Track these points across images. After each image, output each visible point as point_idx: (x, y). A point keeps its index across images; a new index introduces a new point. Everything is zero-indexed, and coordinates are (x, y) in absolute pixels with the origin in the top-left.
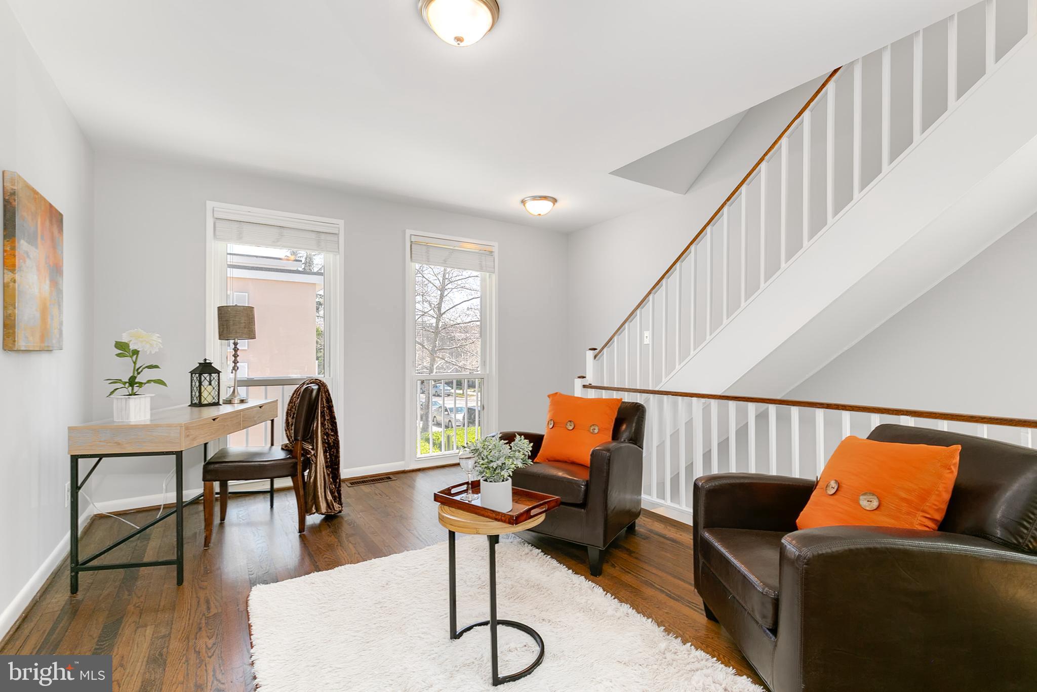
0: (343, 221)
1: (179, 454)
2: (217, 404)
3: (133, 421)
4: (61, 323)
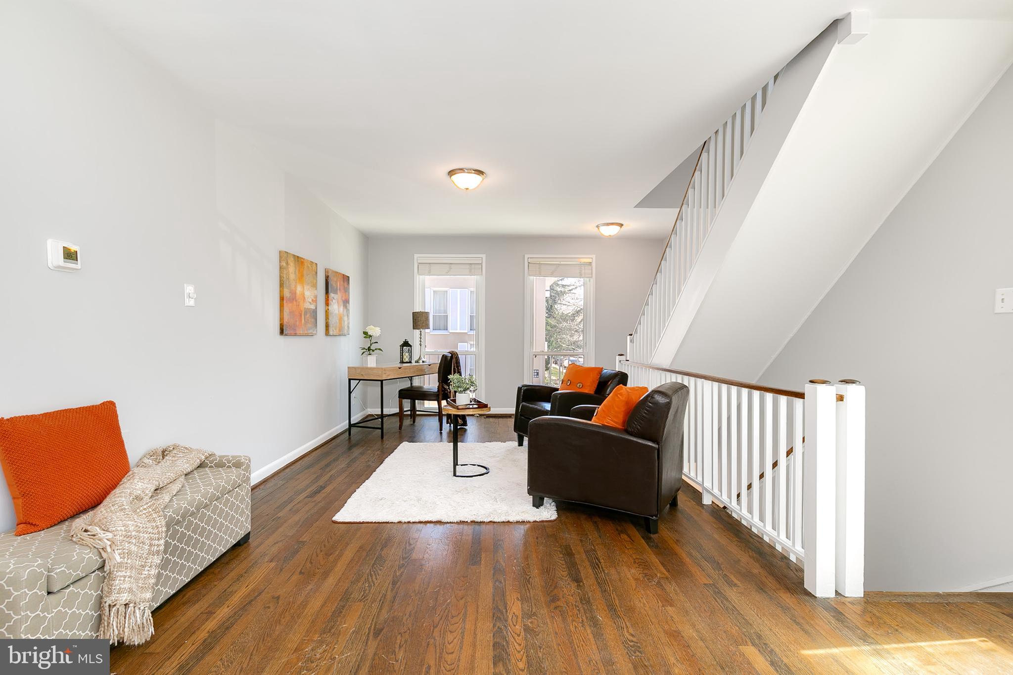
0: (485, 255)
1: (382, 381)
2: (410, 362)
3: (369, 366)
4: (349, 323)
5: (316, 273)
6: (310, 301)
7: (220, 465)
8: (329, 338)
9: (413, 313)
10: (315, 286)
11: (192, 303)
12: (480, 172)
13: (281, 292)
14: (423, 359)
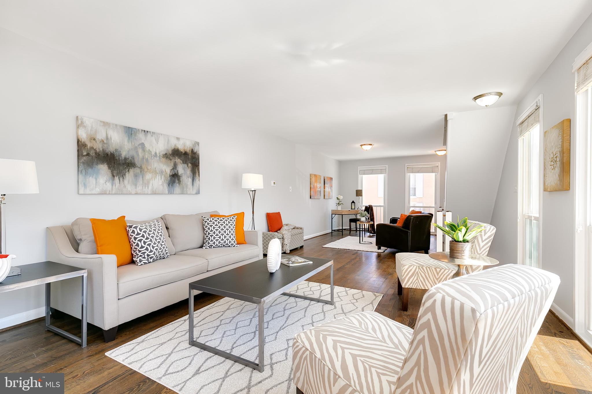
0: (388, 165)
1: (342, 215)
2: (355, 209)
3: (338, 210)
4: (332, 194)
5: (321, 179)
6: (319, 188)
7: (298, 228)
8: (325, 199)
9: (356, 190)
10: (320, 183)
11: (291, 191)
12: (371, 145)
13: (310, 186)
14: (360, 208)
